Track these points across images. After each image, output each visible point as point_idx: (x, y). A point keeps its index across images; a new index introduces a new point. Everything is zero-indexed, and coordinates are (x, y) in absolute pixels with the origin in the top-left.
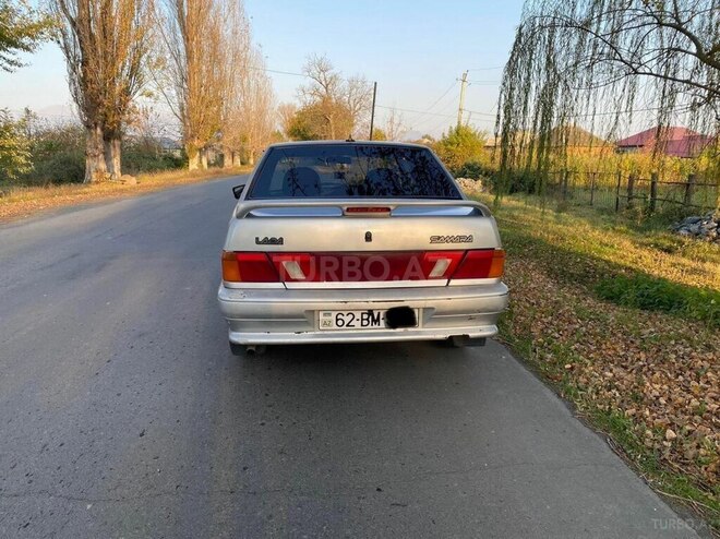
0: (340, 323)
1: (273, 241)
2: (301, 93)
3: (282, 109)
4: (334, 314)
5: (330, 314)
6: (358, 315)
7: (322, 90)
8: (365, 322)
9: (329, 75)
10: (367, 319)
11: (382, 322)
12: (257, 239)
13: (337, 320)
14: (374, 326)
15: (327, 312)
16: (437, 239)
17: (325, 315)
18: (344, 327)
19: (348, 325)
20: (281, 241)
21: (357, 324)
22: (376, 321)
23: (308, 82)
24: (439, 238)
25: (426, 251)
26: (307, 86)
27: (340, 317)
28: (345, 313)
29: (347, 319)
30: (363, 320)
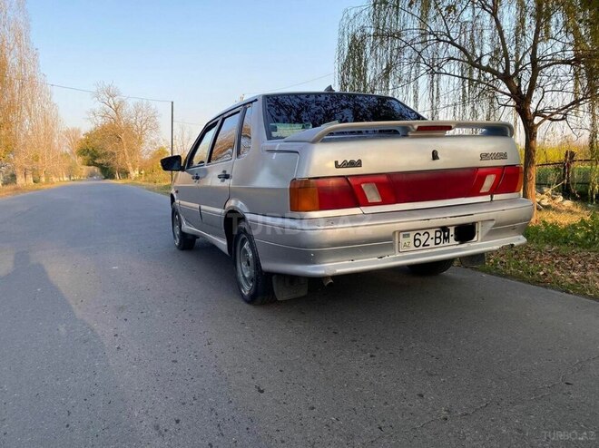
0: (417, 243)
1: (352, 164)
2: (91, 116)
3: (67, 133)
4: (412, 234)
5: (408, 235)
6: (432, 235)
7: (112, 113)
8: (438, 240)
9: (117, 100)
10: (440, 237)
11: (452, 239)
12: (336, 162)
13: (415, 240)
14: (446, 244)
15: (406, 233)
16: (484, 156)
17: (404, 236)
18: (421, 247)
19: (424, 245)
20: (359, 164)
21: (431, 242)
22: (447, 238)
23: (98, 106)
24: (486, 155)
25: (478, 168)
26: (98, 110)
27: (417, 237)
28: (422, 232)
29: (423, 239)
30: (436, 238)
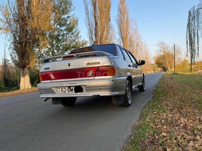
0: (62, 91)
1: (47, 68)
5: (60, 89)
6: (67, 89)
7: (163, 50)
8: (69, 91)
10: (69, 90)
11: (74, 91)
13: (62, 90)
14: (72, 92)
16: (88, 64)
17: (58, 89)
18: (64, 93)
19: (64, 92)
20: (49, 68)
21: (67, 91)
22: (72, 90)
24: (89, 63)
26: (158, 49)
27: (62, 89)
28: (63, 88)
29: (64, 90)
30: (68, 90)
